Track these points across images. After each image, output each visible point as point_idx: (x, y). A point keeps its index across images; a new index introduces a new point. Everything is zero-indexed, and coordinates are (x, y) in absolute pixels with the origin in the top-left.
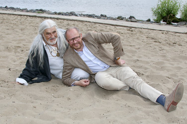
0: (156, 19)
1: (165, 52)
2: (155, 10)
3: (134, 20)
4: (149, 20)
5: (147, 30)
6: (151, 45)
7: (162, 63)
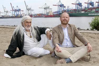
0: (91, 28)
1: (97, 42)
2: (90, 23)
3: (80, 29)
4: (88, 29)
5: (87, 33)
6: (89, 39)
7: (96, 47)
